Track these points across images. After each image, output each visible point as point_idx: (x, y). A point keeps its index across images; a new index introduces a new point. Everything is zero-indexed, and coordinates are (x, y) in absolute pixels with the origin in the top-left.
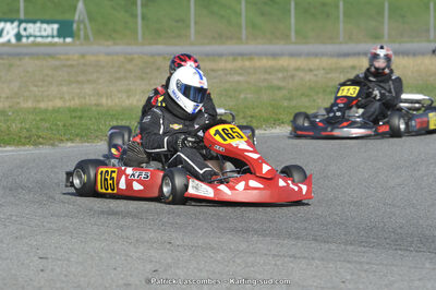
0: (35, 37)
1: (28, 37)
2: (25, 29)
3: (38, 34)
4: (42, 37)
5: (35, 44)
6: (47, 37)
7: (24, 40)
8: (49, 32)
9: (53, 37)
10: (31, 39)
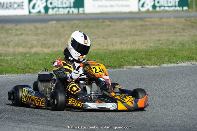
0: (164, 7)
1: (160, 7)
2: (158, 2)
3: (166, 5)
4: (169, 7)
5: (164, 11)
6: (172, 7)
7: (158, 9)
8: (173, 4)
9: (175, 6)
10: (162, 8)
